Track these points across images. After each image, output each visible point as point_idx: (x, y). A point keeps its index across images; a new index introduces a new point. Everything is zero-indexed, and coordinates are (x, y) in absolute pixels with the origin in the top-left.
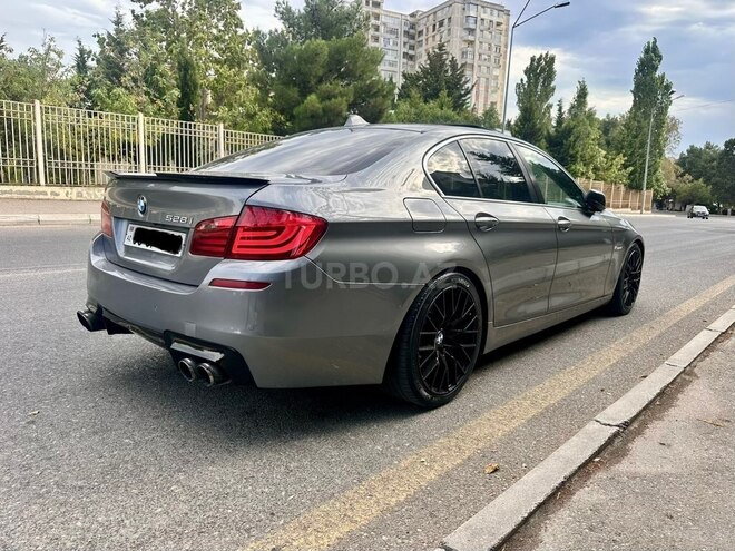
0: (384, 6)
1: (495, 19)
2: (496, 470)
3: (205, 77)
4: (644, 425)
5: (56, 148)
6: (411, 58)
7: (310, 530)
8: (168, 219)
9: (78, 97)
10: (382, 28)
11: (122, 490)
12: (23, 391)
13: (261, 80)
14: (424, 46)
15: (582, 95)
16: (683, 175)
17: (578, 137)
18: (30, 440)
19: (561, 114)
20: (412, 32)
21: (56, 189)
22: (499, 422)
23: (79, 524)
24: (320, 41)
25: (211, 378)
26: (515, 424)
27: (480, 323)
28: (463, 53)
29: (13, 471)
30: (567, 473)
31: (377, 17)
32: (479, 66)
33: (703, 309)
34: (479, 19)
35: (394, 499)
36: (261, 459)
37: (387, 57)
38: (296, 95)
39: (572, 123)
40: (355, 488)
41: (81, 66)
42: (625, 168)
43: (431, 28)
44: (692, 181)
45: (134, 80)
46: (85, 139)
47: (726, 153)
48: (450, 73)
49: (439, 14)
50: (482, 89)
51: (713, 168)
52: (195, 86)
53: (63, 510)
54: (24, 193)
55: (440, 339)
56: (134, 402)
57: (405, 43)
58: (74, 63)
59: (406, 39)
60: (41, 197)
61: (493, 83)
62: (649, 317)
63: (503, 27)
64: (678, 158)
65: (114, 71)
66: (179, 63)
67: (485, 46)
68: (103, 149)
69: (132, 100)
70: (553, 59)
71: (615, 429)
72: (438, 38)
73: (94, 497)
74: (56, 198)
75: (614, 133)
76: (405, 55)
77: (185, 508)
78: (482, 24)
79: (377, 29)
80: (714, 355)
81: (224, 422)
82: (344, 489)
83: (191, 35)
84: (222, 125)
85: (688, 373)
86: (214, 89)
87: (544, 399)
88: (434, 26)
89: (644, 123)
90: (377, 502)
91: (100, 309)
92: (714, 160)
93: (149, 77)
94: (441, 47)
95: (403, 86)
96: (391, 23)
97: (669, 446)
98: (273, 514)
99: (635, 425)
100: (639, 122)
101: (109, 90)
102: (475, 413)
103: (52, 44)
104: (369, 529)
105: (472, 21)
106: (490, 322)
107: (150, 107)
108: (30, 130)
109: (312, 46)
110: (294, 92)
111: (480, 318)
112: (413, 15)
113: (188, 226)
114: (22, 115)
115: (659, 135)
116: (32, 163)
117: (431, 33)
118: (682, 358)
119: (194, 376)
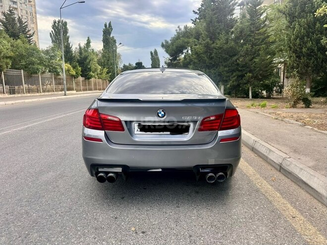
8: (184, 118)
17: (90, 60)
19: (81, 50)
39: (87, 54)
42: (108, 73)
70: (66, 23)
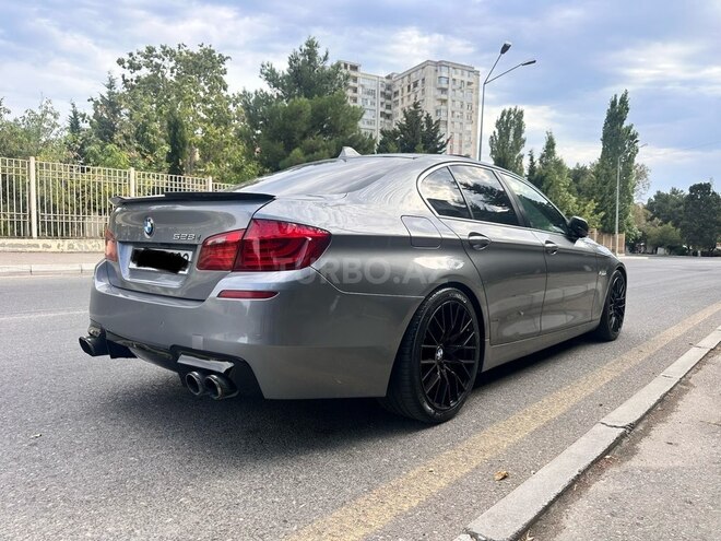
0: (361, 70)
1: (466, 79)
2: (505, 477)
3: (193, 135)
4: (649, 427)
5: (48, 203)
6: (388, 116)
7: (325, 534)
8: (176, 238)
9: (72, 155)
10: (360, 90)
11: (130, 503)
12: (24, 418)
13: (248, 137)
14: (400, 106)
15: (550, 145)
16: (652, 219)
17: (551, 184)
18: (34, 460)
19: (533, 164)
20: (389, 93)
21: (49, 242)
22: (502, 435)
23: (89, 535)
24: (303, 100)
25: (219, 389)
26: (518, 436)
27: (478, 340)
28: (437, 111)
29: (18, 489)
30: (582, 468)
31: (355, 80)
32: (453, 123)
33: (687, 334)
34: (451, 79)
35: (406, 506)
36: (269, 472)
37: (364, 117)
38: (282, 149)
39: (544, 172)
40: (367, 496)
41: (74, 127)
42: (597, 213)
43: (406, 88)
44: (661, 225)
45: (126, 137)
46: (78, 195)
47: (690, 198)
48: (425, 128)
49: (413, 76)
50: (456, 144)
51: (680, 212)
52: (184, 143)
53: (71, 522)
54: (16, 245)
55: (440, 354)
56: (137, 425)
57: (382, 103)
58: (68, 125)
59: (382, 99)
60: (33, 249)
61: (466, 138)
62: (636, 342)
63: (473, 86)
64: (646, 203)
65: (105, 130)
66: (169, 122)
67: (458, 104)
68: (95, 204)
69: (125, 155)
70: (521, 113)
71: (622, 430)
72: (413, 97)
73: (102, 510)
74: (48, 250)
75: (585, 181)
76: (382, 114)
77: (196, 518)
78: (454, 84)
79: (355, 90)
80: (706, 368)
81: (228, 440)
82: (355, 497)
83: (180, 97)
84: (210, 178)
85: (684, 384)
86: (202, 147)
87: (545, 414)
88: (409, 87)
89: (612, 171)
90: (390, 508)
91: (103, 332)
92: (680, 204)
93: (141, 135)
94: (415, 105)
95: (381, 142)
96: (369, 85)
97: (677, 445)
98: (285, 521)
99: (641, 427)
100: (607, 170)
101: (103, 147)
102: (478, 428)
103: (49, 106)
104: (384, 532)
105: (444, 81)
106: (487, 340)
107: (141, 162)
108: (24, 186)
109: (295, 104)
110: (279, 147)
111: (478, 334)
112: (388, 77)
113: (196, 242)
114: (17, 171)
115: (628, 182)
116: (25, 217)
117: (406, 93)
118: (677, 370)
119: (201, 389)
